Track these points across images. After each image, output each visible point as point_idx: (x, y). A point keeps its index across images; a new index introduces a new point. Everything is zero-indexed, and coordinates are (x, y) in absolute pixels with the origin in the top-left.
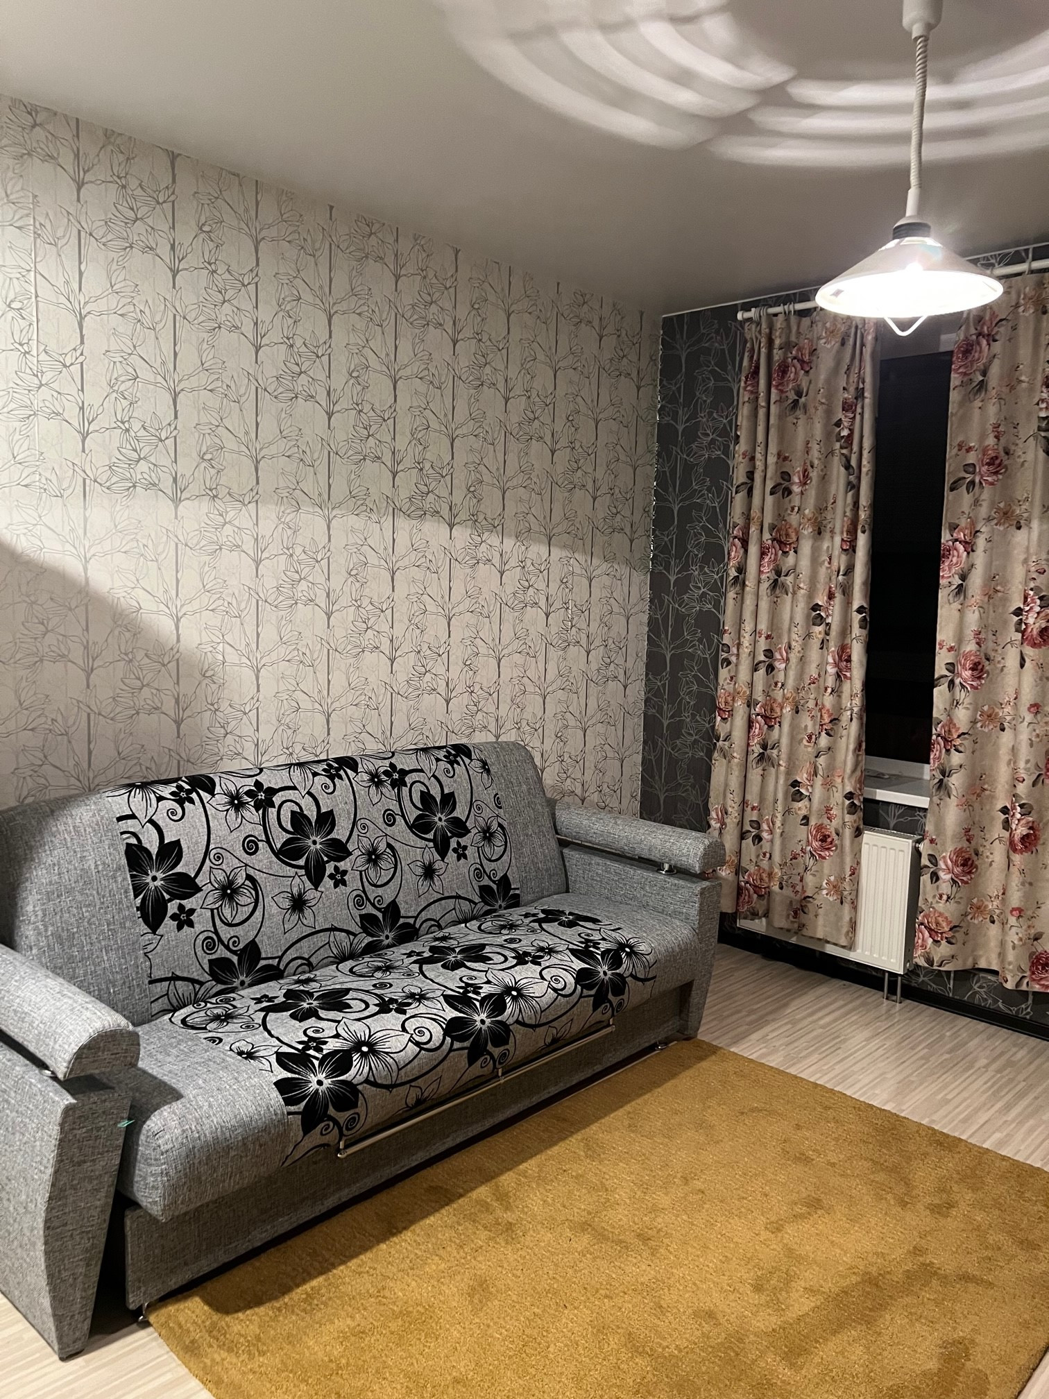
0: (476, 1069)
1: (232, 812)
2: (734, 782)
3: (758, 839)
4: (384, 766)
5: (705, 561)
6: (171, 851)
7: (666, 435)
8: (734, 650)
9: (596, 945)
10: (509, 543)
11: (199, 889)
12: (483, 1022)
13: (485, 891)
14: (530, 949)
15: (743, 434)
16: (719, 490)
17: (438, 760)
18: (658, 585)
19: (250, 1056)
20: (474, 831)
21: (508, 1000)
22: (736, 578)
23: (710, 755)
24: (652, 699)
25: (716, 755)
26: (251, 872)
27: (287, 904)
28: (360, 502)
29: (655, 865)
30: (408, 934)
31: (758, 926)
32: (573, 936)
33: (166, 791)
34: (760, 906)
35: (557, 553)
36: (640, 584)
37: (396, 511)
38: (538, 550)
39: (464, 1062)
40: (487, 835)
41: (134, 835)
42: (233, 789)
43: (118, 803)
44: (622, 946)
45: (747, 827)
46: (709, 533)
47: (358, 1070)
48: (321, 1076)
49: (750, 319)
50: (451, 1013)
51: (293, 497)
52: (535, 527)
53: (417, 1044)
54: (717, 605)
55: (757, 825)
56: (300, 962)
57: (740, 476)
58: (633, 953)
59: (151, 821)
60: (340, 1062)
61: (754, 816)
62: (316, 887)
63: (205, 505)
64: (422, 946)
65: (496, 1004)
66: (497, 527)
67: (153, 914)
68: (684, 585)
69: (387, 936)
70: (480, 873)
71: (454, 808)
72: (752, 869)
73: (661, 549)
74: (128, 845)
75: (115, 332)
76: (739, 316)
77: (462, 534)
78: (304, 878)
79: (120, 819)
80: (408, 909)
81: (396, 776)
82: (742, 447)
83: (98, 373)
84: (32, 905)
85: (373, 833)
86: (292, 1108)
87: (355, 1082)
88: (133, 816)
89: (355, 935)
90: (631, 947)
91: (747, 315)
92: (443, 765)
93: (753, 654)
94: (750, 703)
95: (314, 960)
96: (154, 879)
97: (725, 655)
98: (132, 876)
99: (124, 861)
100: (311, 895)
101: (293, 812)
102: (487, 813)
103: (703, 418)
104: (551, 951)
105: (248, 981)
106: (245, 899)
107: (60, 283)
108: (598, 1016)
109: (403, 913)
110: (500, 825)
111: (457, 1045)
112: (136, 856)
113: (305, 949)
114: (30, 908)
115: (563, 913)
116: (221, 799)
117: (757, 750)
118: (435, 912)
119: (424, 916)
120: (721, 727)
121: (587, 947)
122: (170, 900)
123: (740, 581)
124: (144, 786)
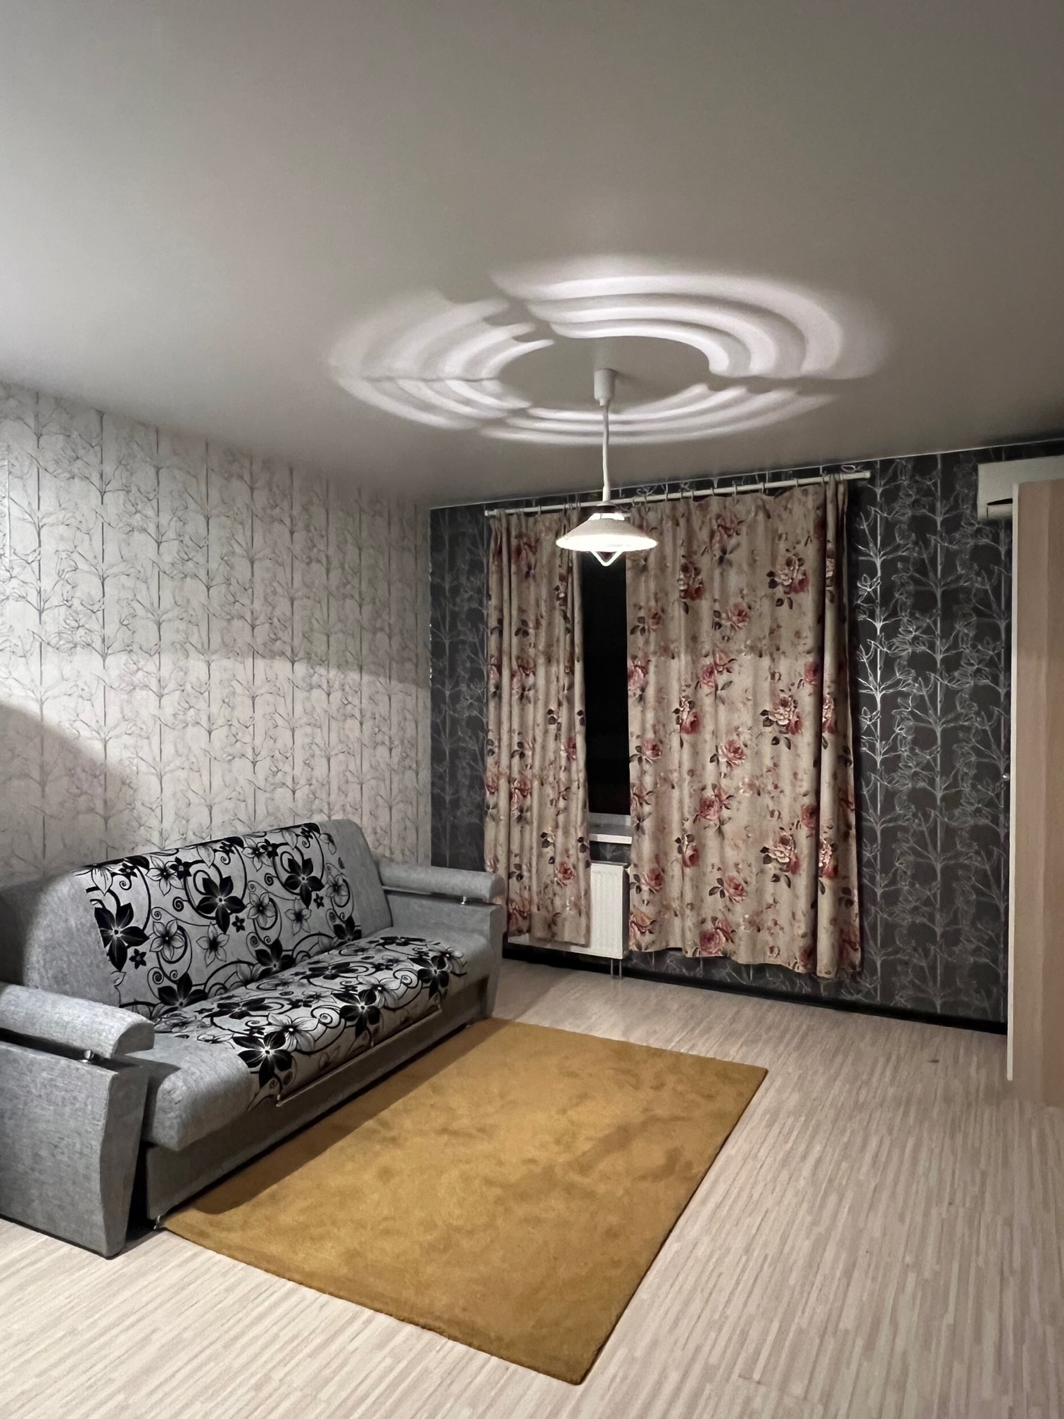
0: (360, 1041)
1: (163, 881)
2: (502, 838)
3: (520, 877)
4: (260, 842)
5: (471, 680)
6: (125, 912)
7: (436, 592)
8: (496, 744)
9: (426, 954)
10: (333, 673)
11: (147, 938)
12: (363, 1008)
13: (338, 930)
14: (381, 961)
15: (494, 593)
16: (478, 630)
17: (297, 836)
18: (437, 699)
19: (215, 1041)
20: (327, 886)
21: (377, 993)
22: (495, 693)
23: (482, 819)
24: (437, 779)
25: (488, 819)
26: (181, 924)
27: (206, 945)
28: (229, 649)
29: (457, 899)
30: (288, 962)
31: (524, 940)
32: (409, 950)
33: (117, 868)
34: (524, 925)
35: (366, 678)
36: (425, 697)
37: (254, 653)
38: (354, 676)
39: (353, 1036)
40: (336, 888)
41: (100, 902)
42: (161, 865)
43: (86, 879)
44: (443, 954)
45: (513, 869)
46: (472, 661)
47: (289, 1043)
48: (267, 1048)
49: (493, 517)
50: (341, 1004)
51: (183, 648)
52: (351, 659)
53: (324, 1024)
54: (481, 712)
55: (519, 867)
56: (218, 987)
57: (493, 623)
58: (451, 958)
59: (109, 891)
60: (277, 1039)
61: (516, 860)
62: (225, 933)
63: (124, 657)
64: (303, 967)
65: (369, 996)
66: (324, 662)
67: (117, 958)
68: (456, 697)
69: (274, 965)
70: (333, 916)
71: (311, 871)
72: (517, 898)
73: (438, 673)
74: (97, 909)
75: (62, 538)
76: (486, 513)
77: (301, 668)
78: (216, 926)
79: (89, 890)
80: (287, 944)
81: (270, 849)
82: (494, 602)
83: (50, 566)
84: (35, 956)
85: (259, 891)
86: (253, 1069)
87: (290, 1050)
88: (97, 888)
89: (254, 965)
90: (450, 953)
91: (492, 513)
92: (301, 839)
93: (510, 745)
94: (510, 780)
95: (228, 985)
96: (116, 932)
97: (490, 747)
98: (101, 931)
99: (95, 921)
100: (221, 938)
101: (204, 879)
102: (334, 872)
103: (463, 580)
104: (397, 961)
105: (185, 1001)
106: (178, 943)
107: (25, 505)
108: (432, 1002)
109: (284, 948)
110: (344, 881)
111: (349, 1024)
112: (102, 916)
113: (220, 977)
114: (34, 959)
115: (396, 938)
116: (155, 872)
117: (516, 813)
118: (305, 946)
119: (298, 949)
120: (490, 799)
121: (421, 956)
122: (129, 947)
123: (498, 694)
124: (100, 866)
